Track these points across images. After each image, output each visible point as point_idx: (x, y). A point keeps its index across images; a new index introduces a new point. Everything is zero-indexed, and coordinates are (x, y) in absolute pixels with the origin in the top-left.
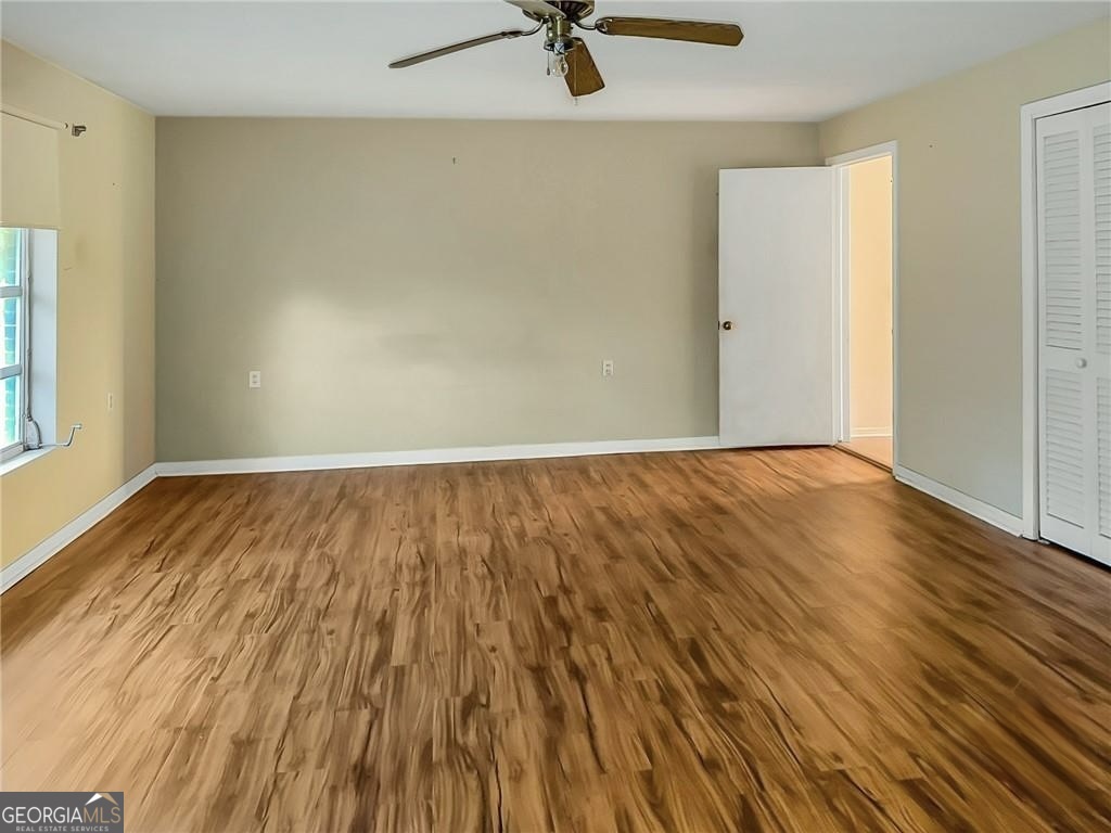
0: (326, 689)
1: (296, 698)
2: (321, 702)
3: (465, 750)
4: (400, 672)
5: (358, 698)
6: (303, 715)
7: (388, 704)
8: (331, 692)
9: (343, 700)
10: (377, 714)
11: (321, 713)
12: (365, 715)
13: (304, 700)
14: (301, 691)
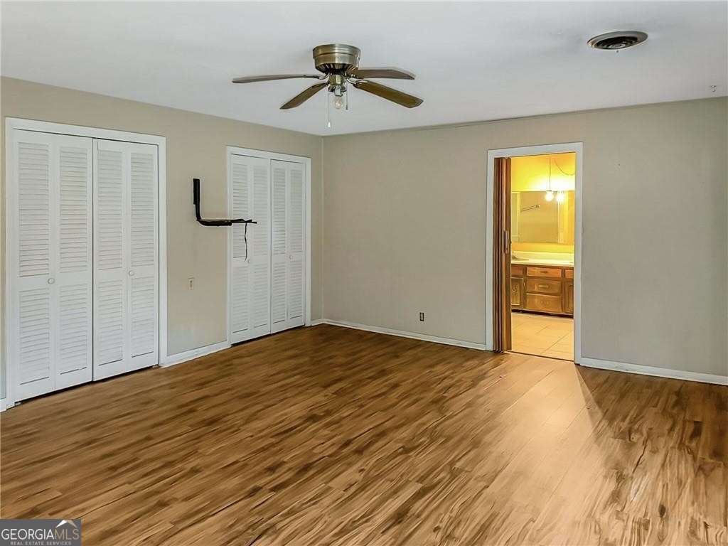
0: (468, 486)
1: (487, 487)
2: (475, 479)
3: (431, 436)
4: (421, 480)
5: (454, 475)
6: (487, 477)
7: (443, 465)
8: (467, 483)
9: (463, 476)
10: (452, 463)
11: (478, 474)
12: (458, 465)
13: (483, 484)
14: (482, 490)
